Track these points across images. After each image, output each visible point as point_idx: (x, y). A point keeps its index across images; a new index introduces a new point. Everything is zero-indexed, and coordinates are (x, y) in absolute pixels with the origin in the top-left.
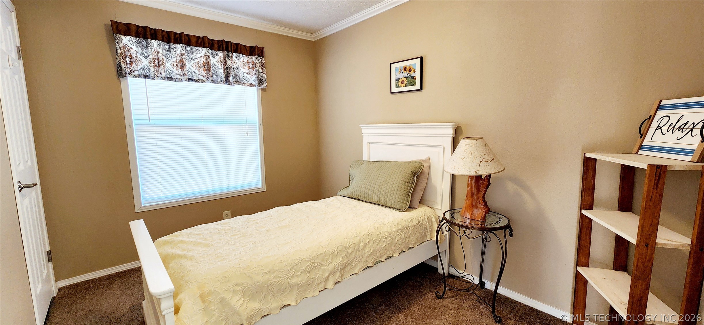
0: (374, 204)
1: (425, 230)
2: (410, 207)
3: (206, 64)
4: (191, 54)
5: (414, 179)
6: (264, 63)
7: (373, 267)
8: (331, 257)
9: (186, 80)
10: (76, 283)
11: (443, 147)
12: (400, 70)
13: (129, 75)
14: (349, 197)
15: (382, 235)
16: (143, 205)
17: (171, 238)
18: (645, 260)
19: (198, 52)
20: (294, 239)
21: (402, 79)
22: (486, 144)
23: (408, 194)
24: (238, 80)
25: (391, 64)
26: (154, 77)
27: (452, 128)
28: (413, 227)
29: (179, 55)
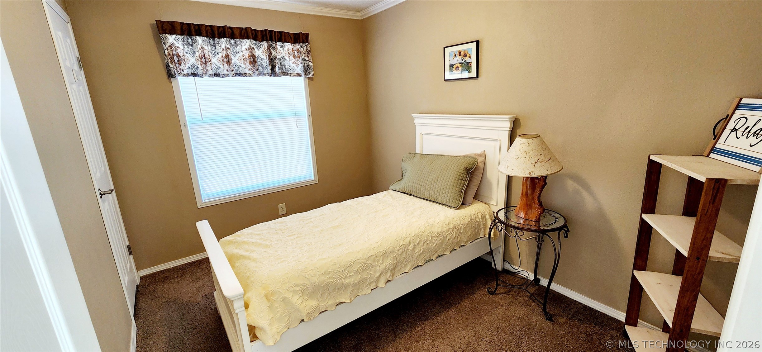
0: (426, 200)
1: (478, 228)
2: (463, 204)
3: (251, 57)
4: (236, 48)
5: (467, 175)
6: (309, 50)
7: (424, 266)
8: (382, 258)
9: (233, 76)
10: (154, 273)
11: (499, 141)
12: (454, 55)
13: (179, 74)
14: (401, 191)
15: (432, 235)
16: (204, 201)
17: (234, 238)
18: (695, 273)
19: (242, 44)
20: (346, 241)
21: (456, 65)
22: (543, 143)
23: (461, 192)
24: (284, 70)
25: (444, 48)
26: (202, 75)
27: (510, 121)
28: (465, 225)
29: (224, 50)
